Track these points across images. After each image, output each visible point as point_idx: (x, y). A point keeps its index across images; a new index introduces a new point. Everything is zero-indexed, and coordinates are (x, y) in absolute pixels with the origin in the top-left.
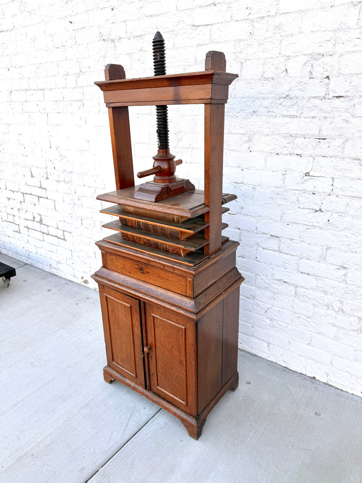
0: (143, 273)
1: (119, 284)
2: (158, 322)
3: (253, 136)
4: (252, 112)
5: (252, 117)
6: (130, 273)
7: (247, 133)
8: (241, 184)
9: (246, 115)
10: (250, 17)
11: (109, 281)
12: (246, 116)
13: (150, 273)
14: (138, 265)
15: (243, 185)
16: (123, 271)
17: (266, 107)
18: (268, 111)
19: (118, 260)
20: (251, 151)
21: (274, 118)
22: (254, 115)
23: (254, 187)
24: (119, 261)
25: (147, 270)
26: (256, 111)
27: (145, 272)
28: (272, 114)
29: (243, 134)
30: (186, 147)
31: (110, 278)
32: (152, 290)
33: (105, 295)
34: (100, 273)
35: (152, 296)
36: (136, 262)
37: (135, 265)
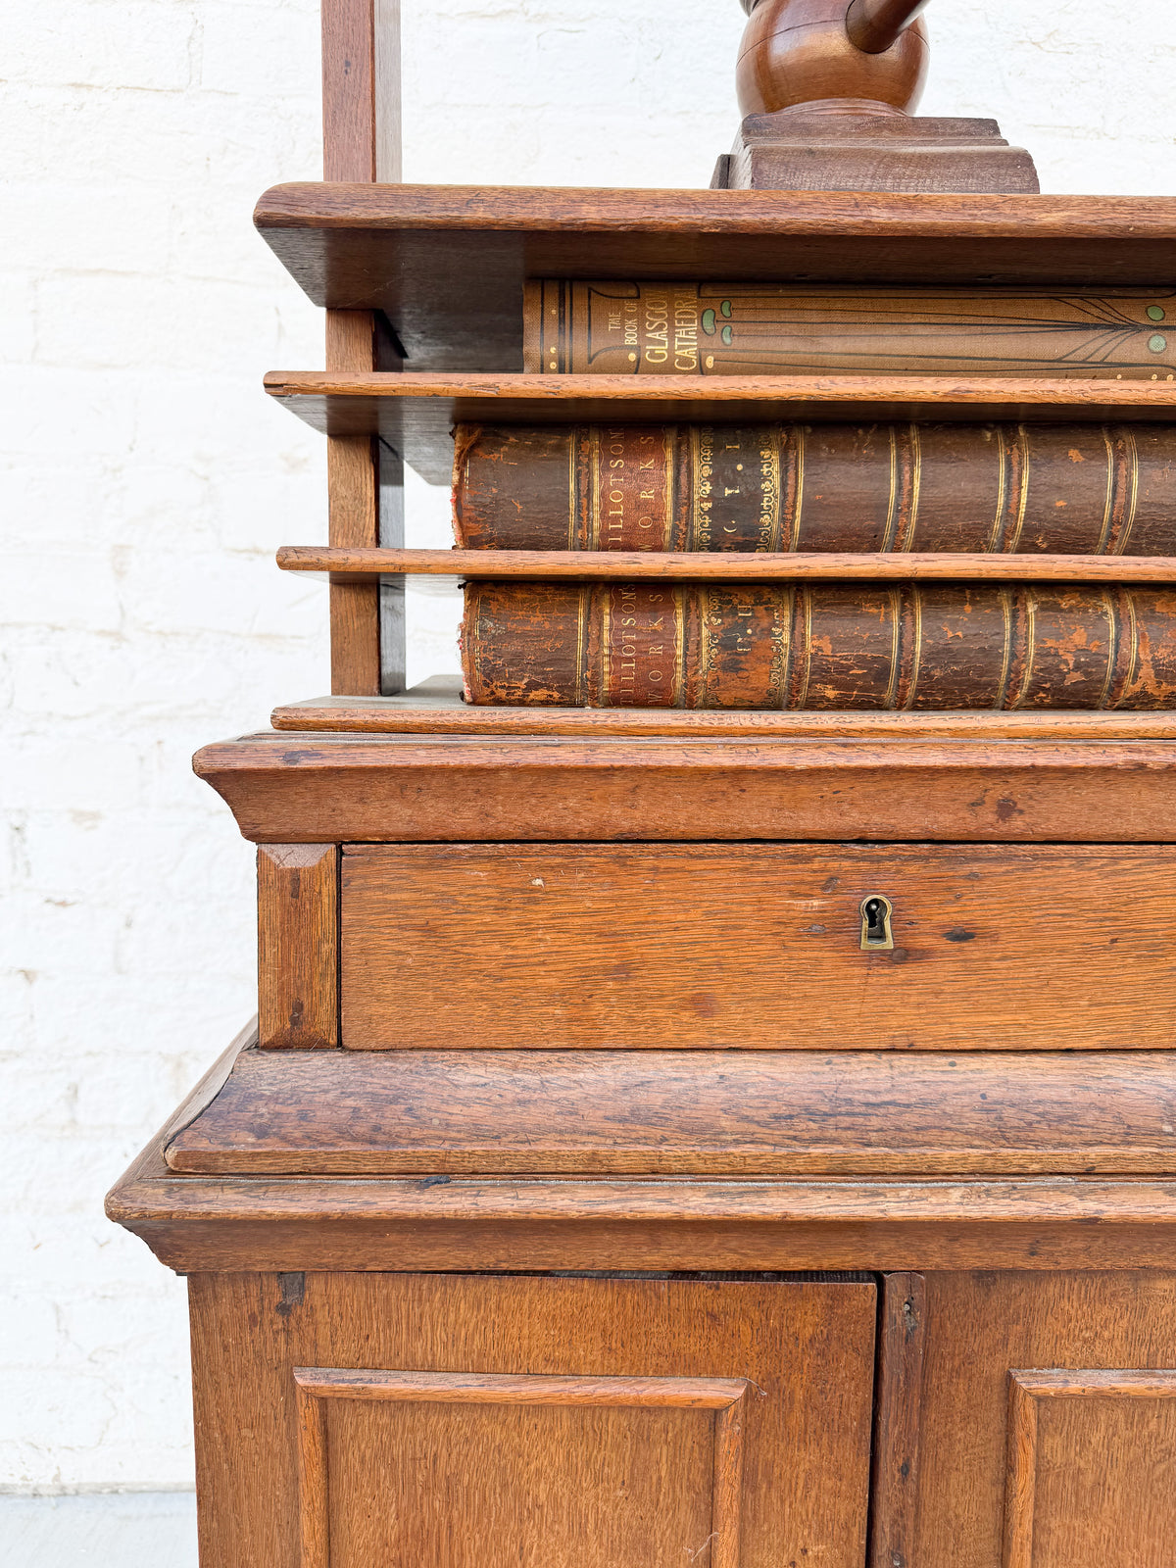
0: (904, 955)
1: (596, 1171)
2: (1096, 1438)
6: (702, 1005)
11: (424, 1186)
13: (994, 937)
14: (830, 885)
16: (598, 1009)
19: (532, 897)
24: (540, 914)
25: (953, 915)
27: (926, 942)
31: (440, 1138)
32: (1041, 1109)
33: (300, 1381)
34: (251, 1130)
35: (1089, 1173)
36: (809, 859)
37: (794, 895)
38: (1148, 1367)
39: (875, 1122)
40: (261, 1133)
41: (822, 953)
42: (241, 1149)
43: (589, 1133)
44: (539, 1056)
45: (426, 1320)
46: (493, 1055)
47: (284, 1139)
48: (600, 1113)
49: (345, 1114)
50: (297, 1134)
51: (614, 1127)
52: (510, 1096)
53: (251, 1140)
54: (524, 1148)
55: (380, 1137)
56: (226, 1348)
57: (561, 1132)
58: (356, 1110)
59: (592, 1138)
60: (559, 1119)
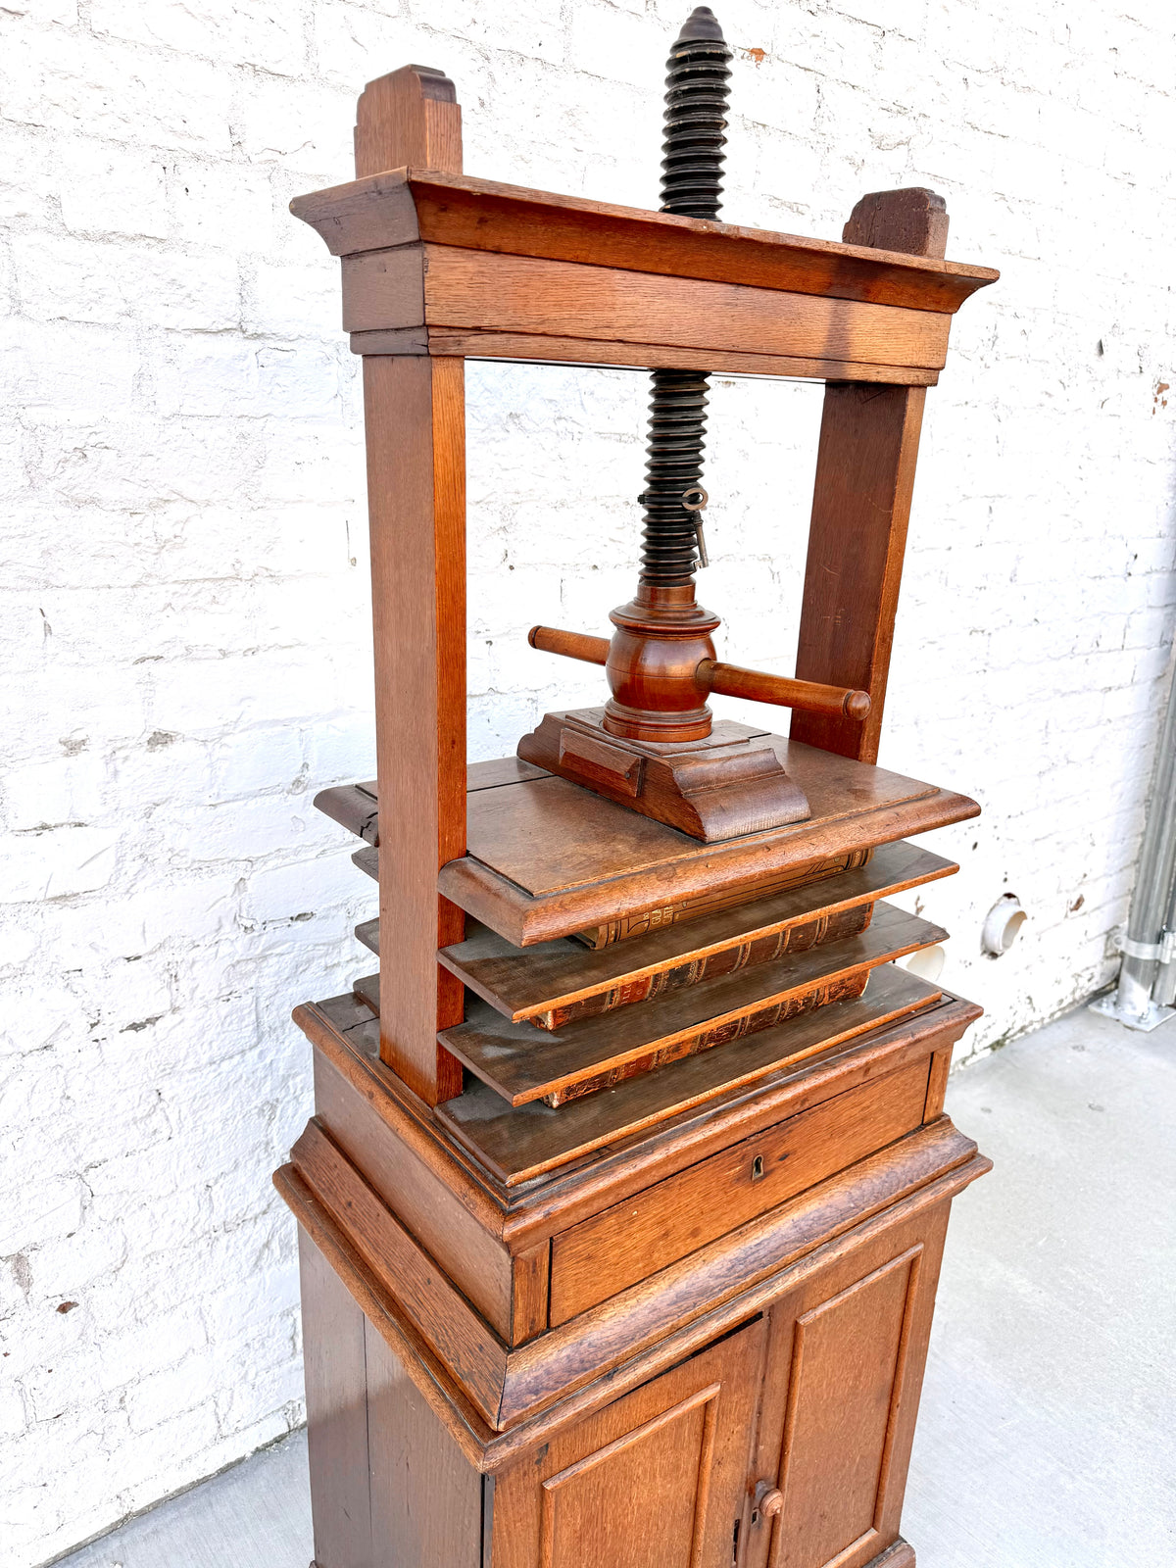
0: (766, 1175)
2: (820, 1328)
3: (516, 507)
4: (504, 416)
5: (505, 435)
6: (694, 1232)
7: (492, 498)
8: (486, 699)
9: (483, 426)
10: (475, 33)
12: (483, 431)
13: (795, 1152)
14: (743, 1158)
15: (496, 698)
17: (551, 401)
18: (557, 415)
20: (512, 568)
21: (576, 441)
22: (511, 427)
23: (533, 695)
24: (635, 1226)
25: (782, 1150)
26: (519, 412)
27: (774, 1166)
28: (570, 426)
29: (478, 503)
30: (209, 575)
31: (611, 1352)
32: (812, 1217)
33: (548, 1488)
34: (530, 1392)
35: (833, 1238)
36: (736, 1152)
37: (730, 1169)
38: (838, 1294)
39: (762, 1253)
40: (536, 1392)
41: (740, 1189)
42: (533, 1404)
43: (666, 1317)
44: (634, 1289)
45: (599, 1431)
46: (615, 1299)
47: (547, 1389)
48: (665, 1304)
49: (564, 1361)
50: (551, 1383)
51: (673, 1308)
52: (627, 1315)
53: (534, 1398)
54: (646, 1338)
55: (587, 1365)
56: (511, 1494)
57: (655, 1322)
58: (568, 1356)
59: (669, 1319)
60: (651, 1315)
